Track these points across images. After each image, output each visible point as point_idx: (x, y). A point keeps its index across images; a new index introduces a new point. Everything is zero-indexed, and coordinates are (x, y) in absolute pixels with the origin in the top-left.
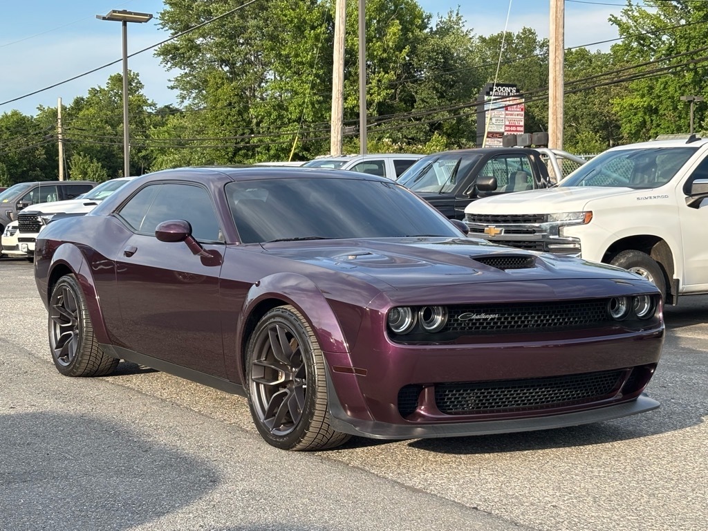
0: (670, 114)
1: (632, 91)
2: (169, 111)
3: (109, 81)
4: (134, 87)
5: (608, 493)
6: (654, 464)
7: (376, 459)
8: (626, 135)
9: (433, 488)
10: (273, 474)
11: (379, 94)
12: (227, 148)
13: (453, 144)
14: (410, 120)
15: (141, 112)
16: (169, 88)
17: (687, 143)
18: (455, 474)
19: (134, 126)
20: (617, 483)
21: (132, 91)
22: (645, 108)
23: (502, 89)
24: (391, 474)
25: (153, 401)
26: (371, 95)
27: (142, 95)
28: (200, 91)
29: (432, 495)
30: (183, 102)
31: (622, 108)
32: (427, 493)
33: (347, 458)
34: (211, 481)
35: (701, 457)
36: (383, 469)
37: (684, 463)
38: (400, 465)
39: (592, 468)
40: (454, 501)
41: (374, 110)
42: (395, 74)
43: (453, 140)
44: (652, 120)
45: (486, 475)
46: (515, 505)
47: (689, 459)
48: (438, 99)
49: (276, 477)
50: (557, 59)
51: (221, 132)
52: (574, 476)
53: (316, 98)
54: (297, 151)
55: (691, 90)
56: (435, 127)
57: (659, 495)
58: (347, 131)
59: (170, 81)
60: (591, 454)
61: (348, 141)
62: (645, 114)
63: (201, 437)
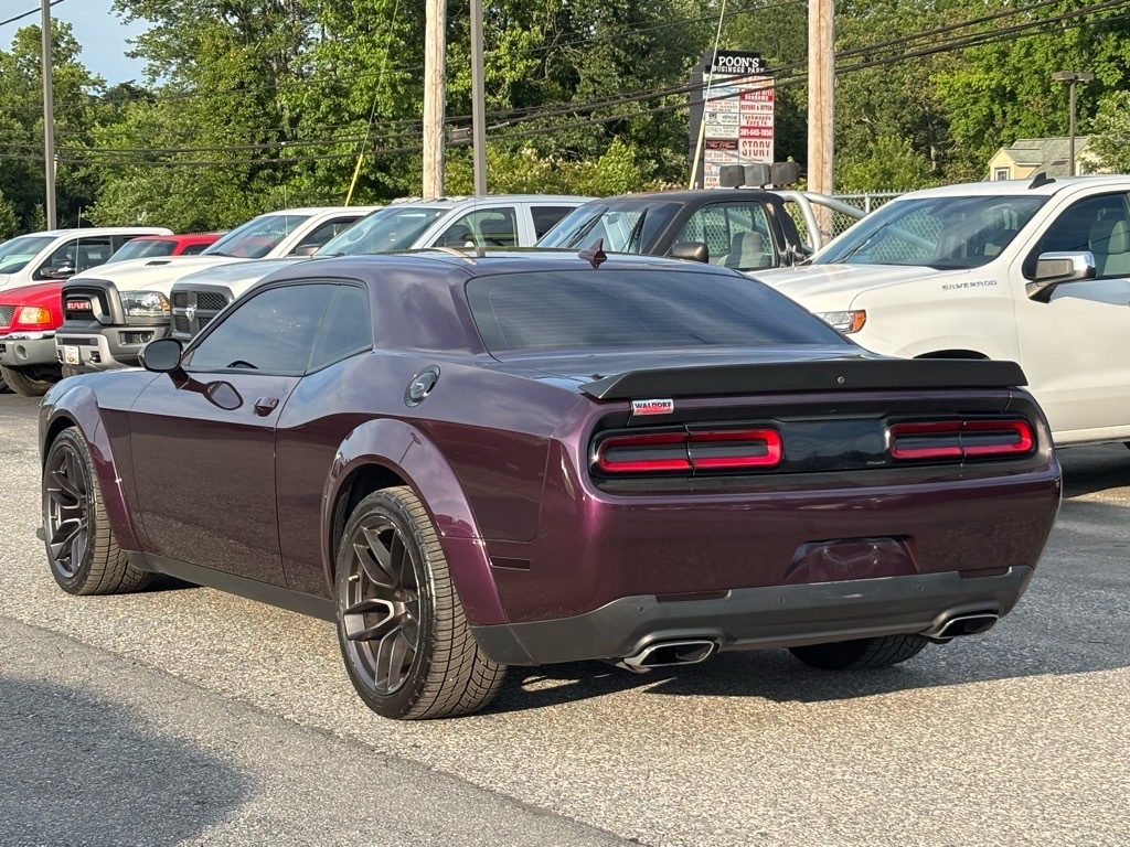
0: (1038, 103)
1: (970, 60)
2: (128, 93)
3: (17, 40)
4: (64, 49)
5: (853, 810)
6: (935, 758)
7: (477, 758)
8: (959, 140)
9: (568, 807)
10: (302, 788)
11: (513, 68)
12: (237, 166)
13: (649, 158)
14: (570, 115)
15: (77, 96)
16: (128, 55)
17: (1030, 188)
18: (607, 781)
19: (63, 123)
20: (870, 793)
21: (59, 58)
22: (992, 90)
23: (734, 61)
24: (500, 784)
25: (101, 658)
26: (499, 69)
27: (78, 65)
28: (187, 61)
29: (566, 818)
30: (154, 80)
31: (952, 91)
32: (557, 816)
33: (427, 757)
34: (198, 803)
35: (1013, 745)
36: (488, 776)
37: (985, 756)
38: (517, 767)
39: (833, 766)
40: (601, 829)
41: (504, 98)
42: (542, 30)
43: (648, 150)
44: (1004, 113)
45: (657, 783)
46: (700, 834)
47: (994, 748)
48: (620, 76)
49: (307, 794)
50: (822, 20)
51: (225, 137)
52: (801, 781)
53: (398, 75)
54: (365, 171)
55: (1075, 59)
56: (617, 128)
57: (936, 812)
58: (455, 136)
59: (129, 42)
60: (834, 741)
61: (458, 154)
62: (993, 101)
63: (183, 722)
